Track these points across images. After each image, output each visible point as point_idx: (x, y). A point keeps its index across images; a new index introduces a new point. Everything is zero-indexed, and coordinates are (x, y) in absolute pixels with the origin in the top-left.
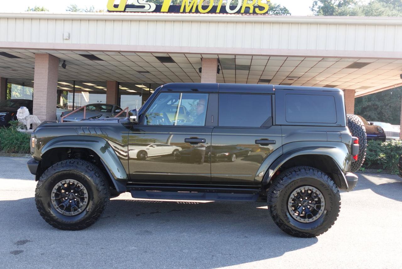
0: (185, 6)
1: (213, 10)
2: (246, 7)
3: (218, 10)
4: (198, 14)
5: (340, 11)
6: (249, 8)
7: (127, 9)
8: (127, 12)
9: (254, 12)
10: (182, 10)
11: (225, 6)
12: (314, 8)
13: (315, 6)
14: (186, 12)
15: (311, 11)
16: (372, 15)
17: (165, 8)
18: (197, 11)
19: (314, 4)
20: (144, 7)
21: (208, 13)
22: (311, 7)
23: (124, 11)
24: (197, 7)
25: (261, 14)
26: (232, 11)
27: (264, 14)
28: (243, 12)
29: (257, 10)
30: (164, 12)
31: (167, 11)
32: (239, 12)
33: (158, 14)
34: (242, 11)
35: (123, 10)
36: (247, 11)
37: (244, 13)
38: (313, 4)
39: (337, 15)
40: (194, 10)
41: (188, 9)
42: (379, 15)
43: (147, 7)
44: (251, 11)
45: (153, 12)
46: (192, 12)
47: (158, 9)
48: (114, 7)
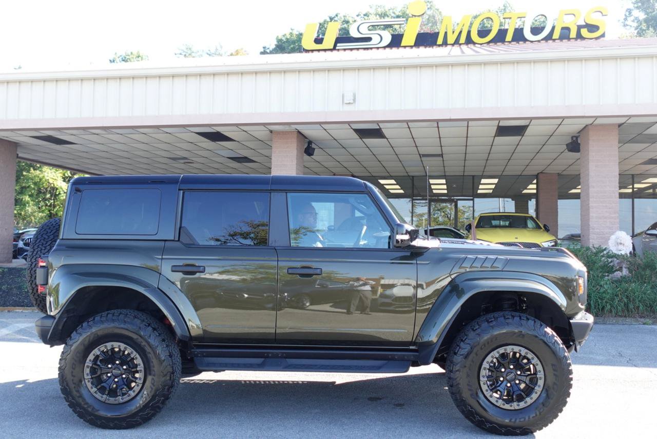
0: (446, 33)
1: (501, 37)
2: (563, 28)
3: (509, 37)
4: (471, 47)
6: (568, 29)
7: (338, 45)
8: (338, 50)
9: (579, 36)
10: (440, 41)
11: (522, 29)
12: (626, 22)
13: (628, 18)
14: (448, 43)
15: (623, 27)
17: (409, 38)
18: (469, 41)
19: (627, 13)
20: (369, 39)
21: (489, 43)
22: (622, 20)
23: (334, 48)
24: (469, 32)
25: (592, 39)
27: (597, 38)
28: (558, 38)
29: (584, 32)
31: (413, 44)
32: (549, 37)
34: (556, 35)
35: (332, 47)
36: (565, 34)
38: (626, 15)
40: (463, 39)
41: (451, 39)
43: (375, 39)
44: (573, 34)
45: (385, 47)
46: (460, 42)
47: (396, 41)
48: (315, 44)
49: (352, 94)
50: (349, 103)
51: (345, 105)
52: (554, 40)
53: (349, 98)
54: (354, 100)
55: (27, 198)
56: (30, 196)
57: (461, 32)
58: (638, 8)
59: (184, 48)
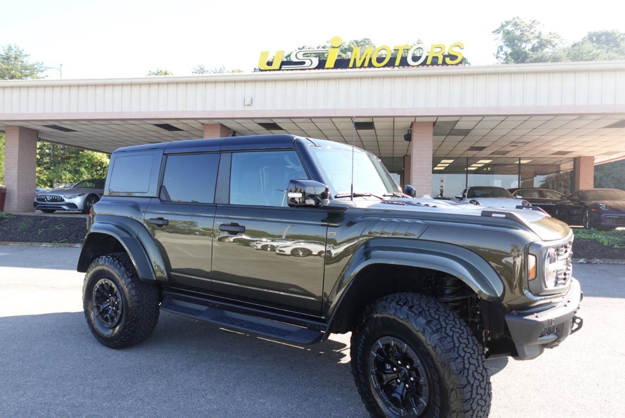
0: (355, 60)
1: (391, 63)
2: (433, 57)
3: (397, 62)
4: (372, 69)
5: (535, 57)
6: (437, 58)
7: (283, 66)
8: (283, 70)
9: (444, 63)
10: (351, 65)
11: (406, 57)
12: (499, 55)
13: (500, 53)
14: (357, 66)
15: (496, 59)
16: (582, 59)
17: (330, 63)
18: (370, 65)
19: (499, 49)
20: (303, 63)
21: (384, 66)
22: (496, 54)
23: (280, 69)
24: (371, 59)
25: (453, 65)
26: (416, 63)
27: (457, 64)
28: (430, 63)
29: (448, 60)
30: (328, 69)
31: (333, 67)
32: (424, 64)
33: (321, 71)
34: (429, 62)
35: (278, 68)
36: (435, 61)
37: (431, 65)
38: (498, 50)
39: (531, 62)
40: (366, 64)
41: (358, 64)
42: (593, 59)
43: (308, 63)
44: (440, 62)
45: (314, 69)
46: (365, 66)
47: (322, 65)
48: (267, 66)
49: (250, 99)
50: (248, 105)
51: (246, 106)
53: (248, 102)
54: (252, 103)
55: (83, 169)
56: (85, 168)
57: (365, 59)
59: (198, 69)
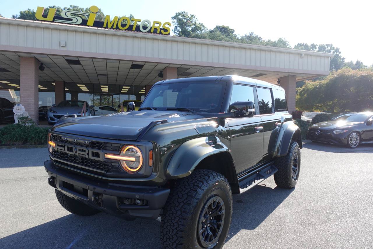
0: (107, 23)
1: (130, 28)
2: (155, 29)
3: (134, 29)
6: (157, 29)
7: (55, 20)
10: (105, 26)
11: (139, 26)
13: (176, 30)
17: (91, 22)
18: (117, 28)
21: (126, 30)
24: (117, 24)
25: (165, 35)
26: (146, 30)
27: (167, 35)
29: (162, 31)
30: (89, 26)
31: (92, 25)
32: (149, 32)
34: (152, 31)
36: (155, 31)
37: (153, 33)
40: (115, 27)
41: (110, 26)
43: (74, 20)
44: (158, 32)
45: (79, 25)
47: (84, 23)
48: (42, 17)
49: (64, 42)
50: (63, 46)
51: (61, 47)
52: (151, 33)
53: (63, 44)
54: (66, 45)
57: (114, 23)
58: (179, 26)
